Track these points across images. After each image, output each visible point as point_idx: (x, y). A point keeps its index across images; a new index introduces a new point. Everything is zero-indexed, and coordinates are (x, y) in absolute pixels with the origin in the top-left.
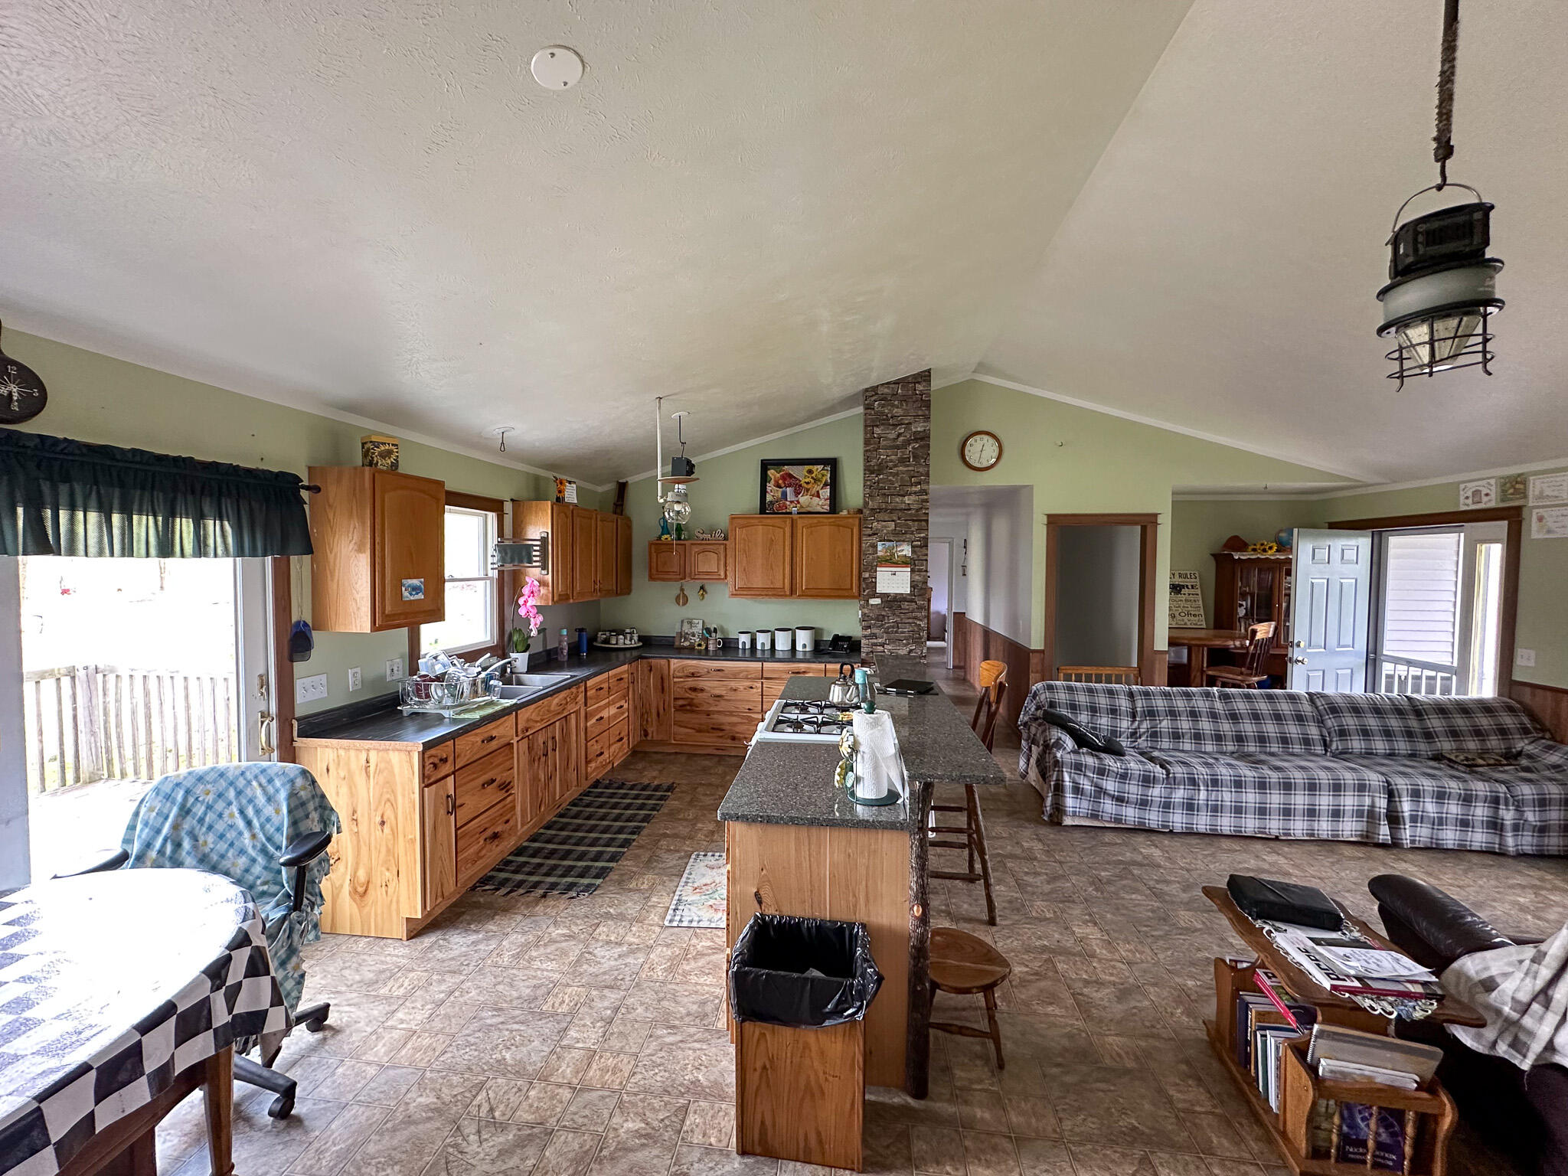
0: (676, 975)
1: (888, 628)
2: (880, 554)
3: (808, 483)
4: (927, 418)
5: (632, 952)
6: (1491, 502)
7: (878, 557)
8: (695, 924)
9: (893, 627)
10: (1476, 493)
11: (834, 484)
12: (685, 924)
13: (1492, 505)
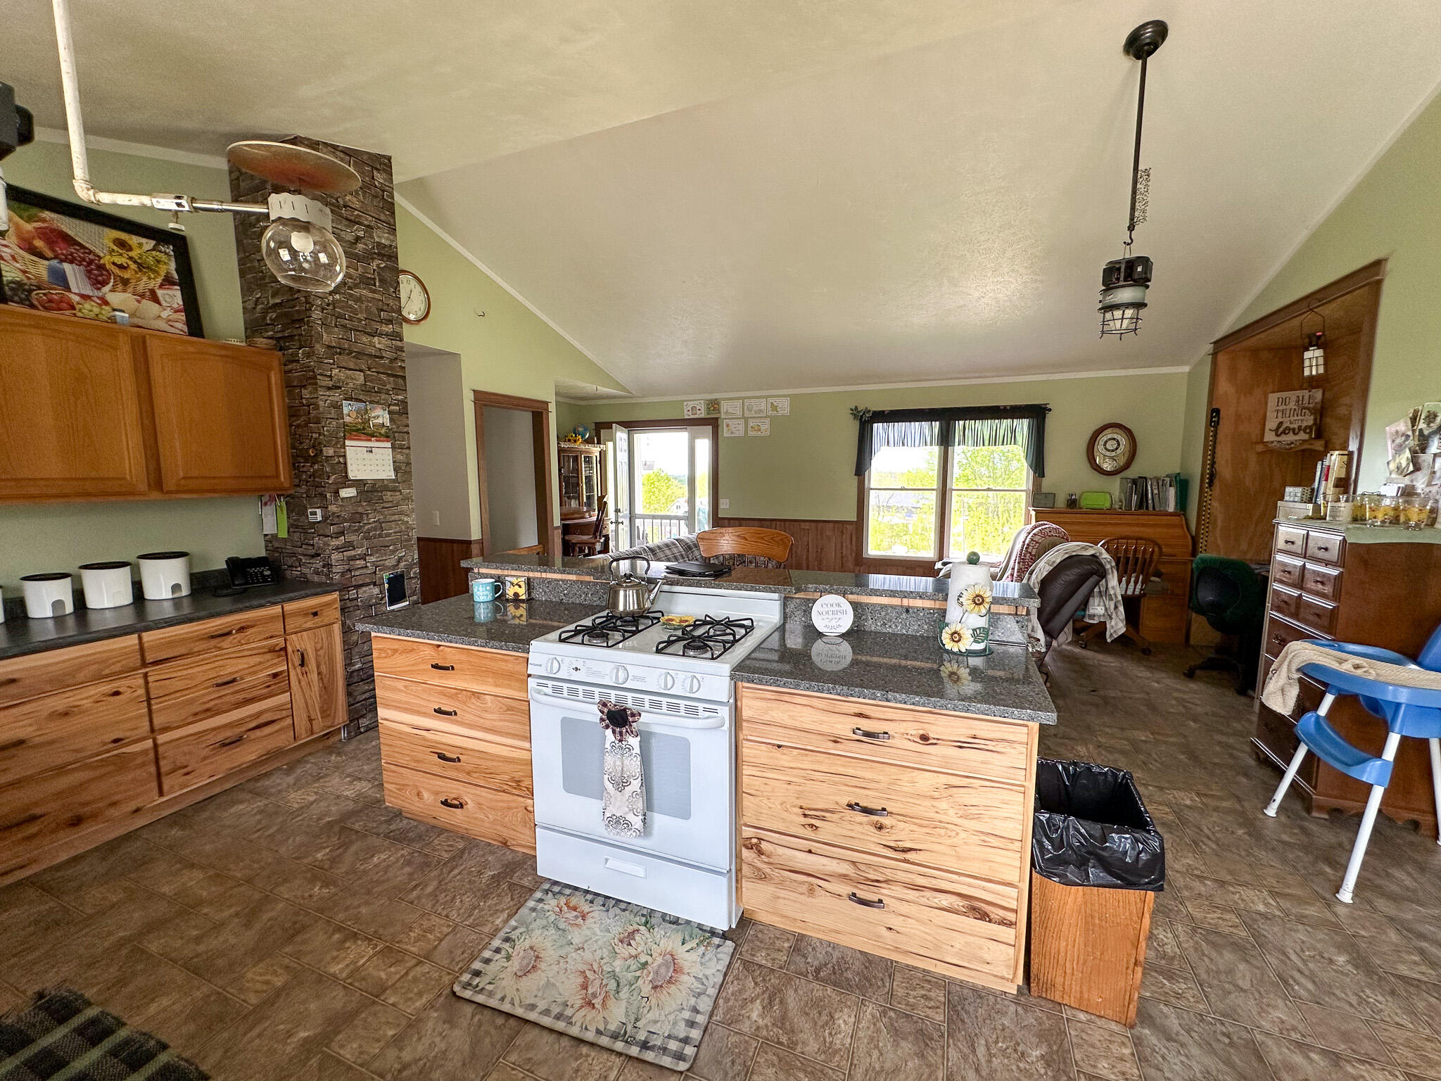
1: (368, 531)
2: (347, 419)
3: (121, 267)
4: (393, 230)
6: (702, 414)
7: (345, 425)
8: (701, 1019)
9: (375, 529)
10: (693, 408)
11: (187, 279)
12: (695, 1034)
13: (702, 416)
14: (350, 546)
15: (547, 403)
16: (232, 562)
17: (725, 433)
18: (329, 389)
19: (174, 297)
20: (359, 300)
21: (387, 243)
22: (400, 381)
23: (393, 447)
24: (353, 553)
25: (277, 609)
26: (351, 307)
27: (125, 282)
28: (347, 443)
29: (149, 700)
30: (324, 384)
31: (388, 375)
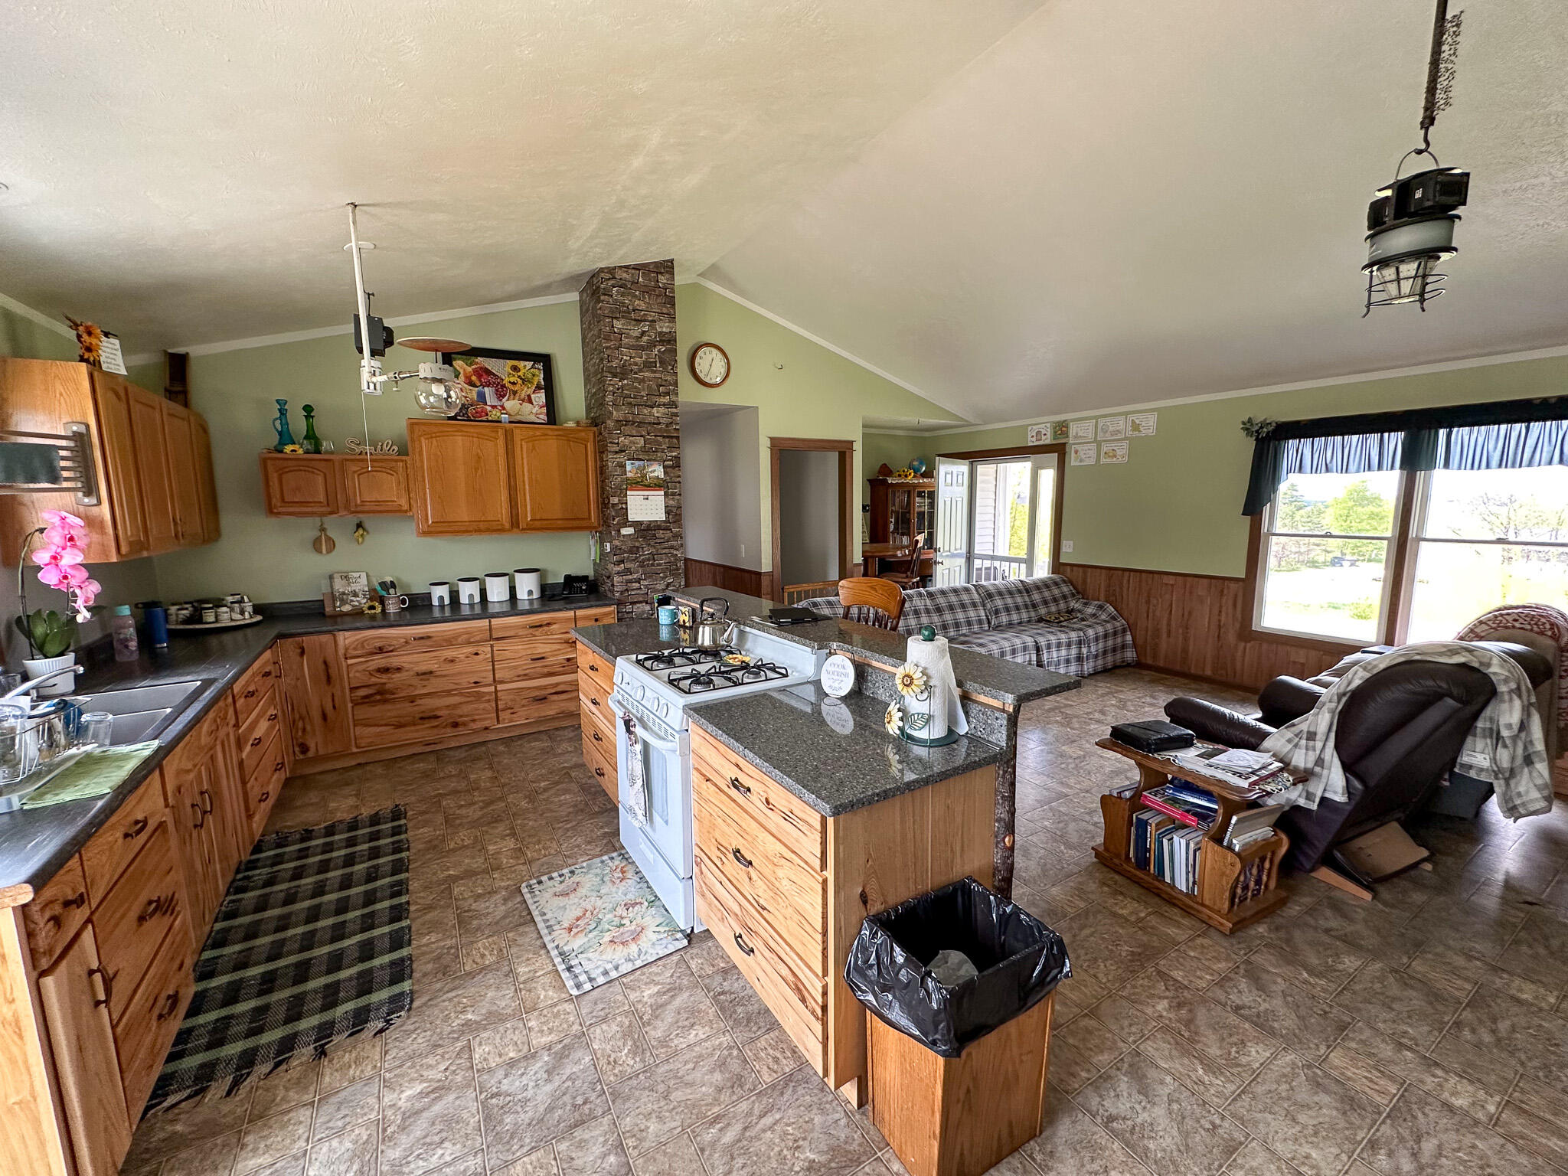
0: (654, 1052)
1: (643, 561)
2: (629, 475)
3: (514, 383)
4: (672, 318)
5: (561, 1057)
6: (1047, 440)
7: (627, 479)
8: (614, 974)
9: (649, 560)
10: (1039, 433)
11: (549, 386)
12: (601, 980)
13: (1048, 442)
14: (628, 571)
15: (852, 442)
16: (568, 578)
17: (1072, 461)
18: (616, 453)
19: (540, 398)
20: (642, 381)
21: (668, 330)
22: (675, 441)
23: (666, 495)
24: (630, 577)
25: (571, 613)
26: (636, 387)
27: (515, 393)
28: (629, 493)
29: (493, 661)
30: (613, 449)
31: (664, 437)
